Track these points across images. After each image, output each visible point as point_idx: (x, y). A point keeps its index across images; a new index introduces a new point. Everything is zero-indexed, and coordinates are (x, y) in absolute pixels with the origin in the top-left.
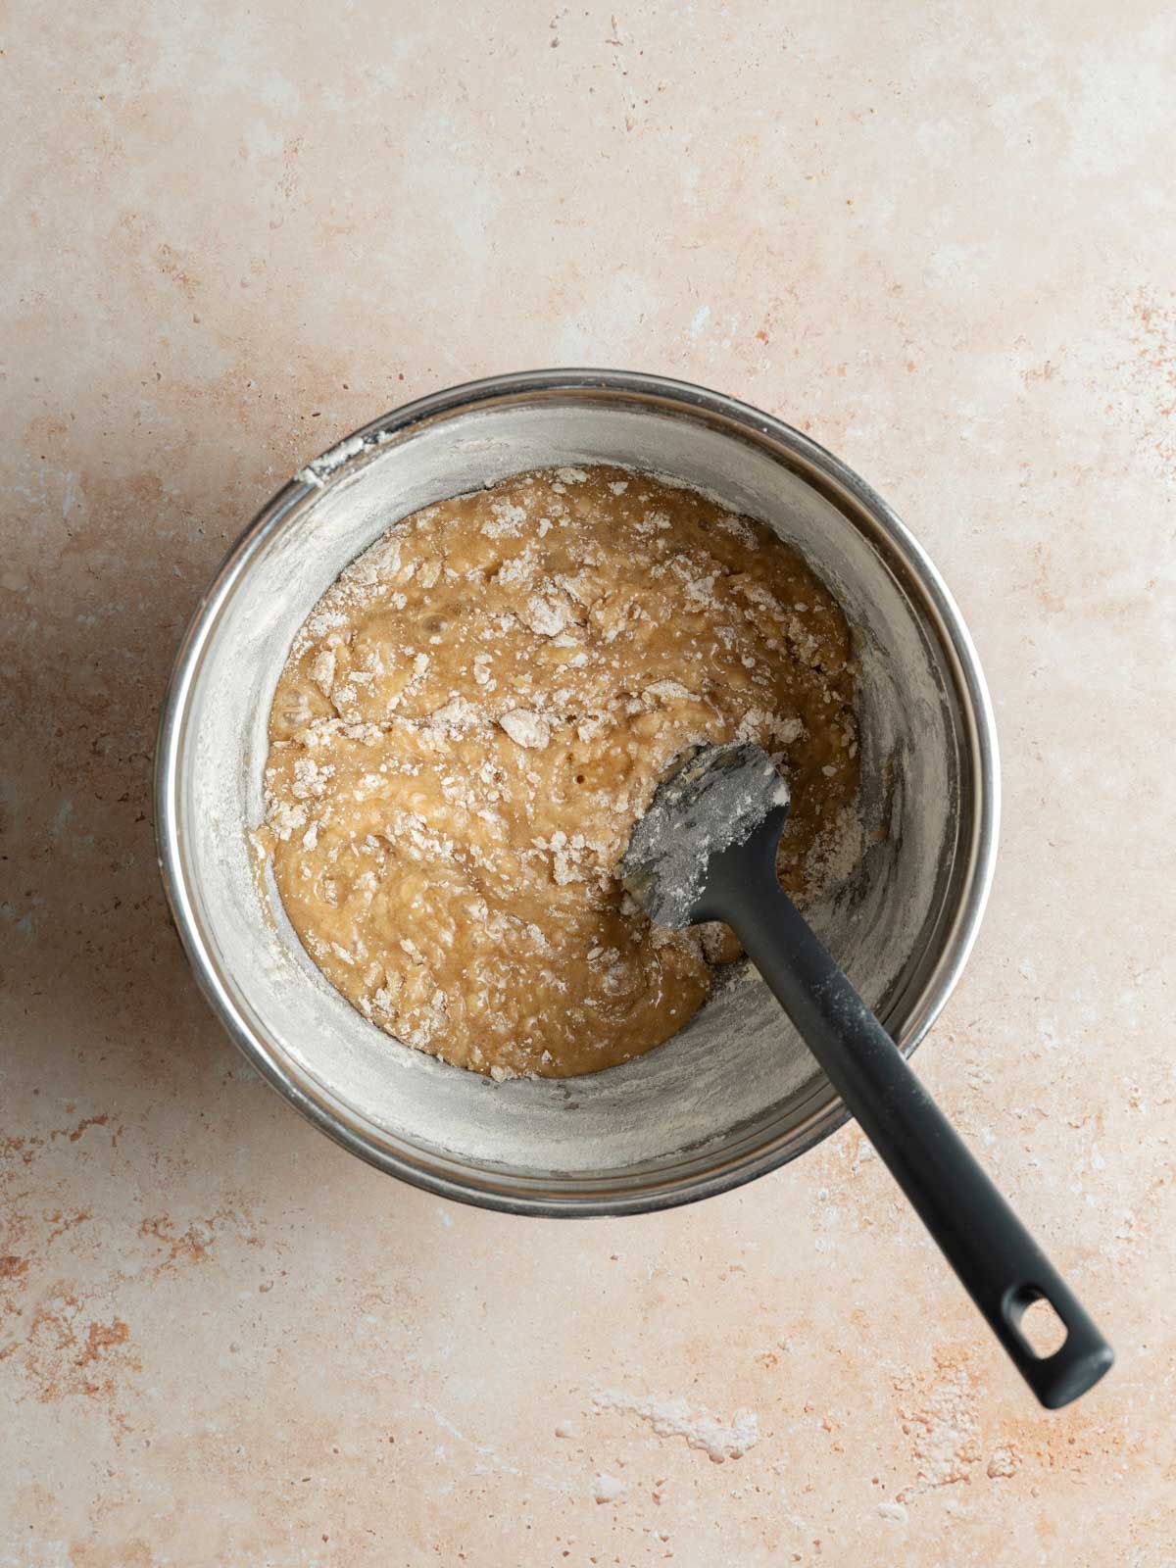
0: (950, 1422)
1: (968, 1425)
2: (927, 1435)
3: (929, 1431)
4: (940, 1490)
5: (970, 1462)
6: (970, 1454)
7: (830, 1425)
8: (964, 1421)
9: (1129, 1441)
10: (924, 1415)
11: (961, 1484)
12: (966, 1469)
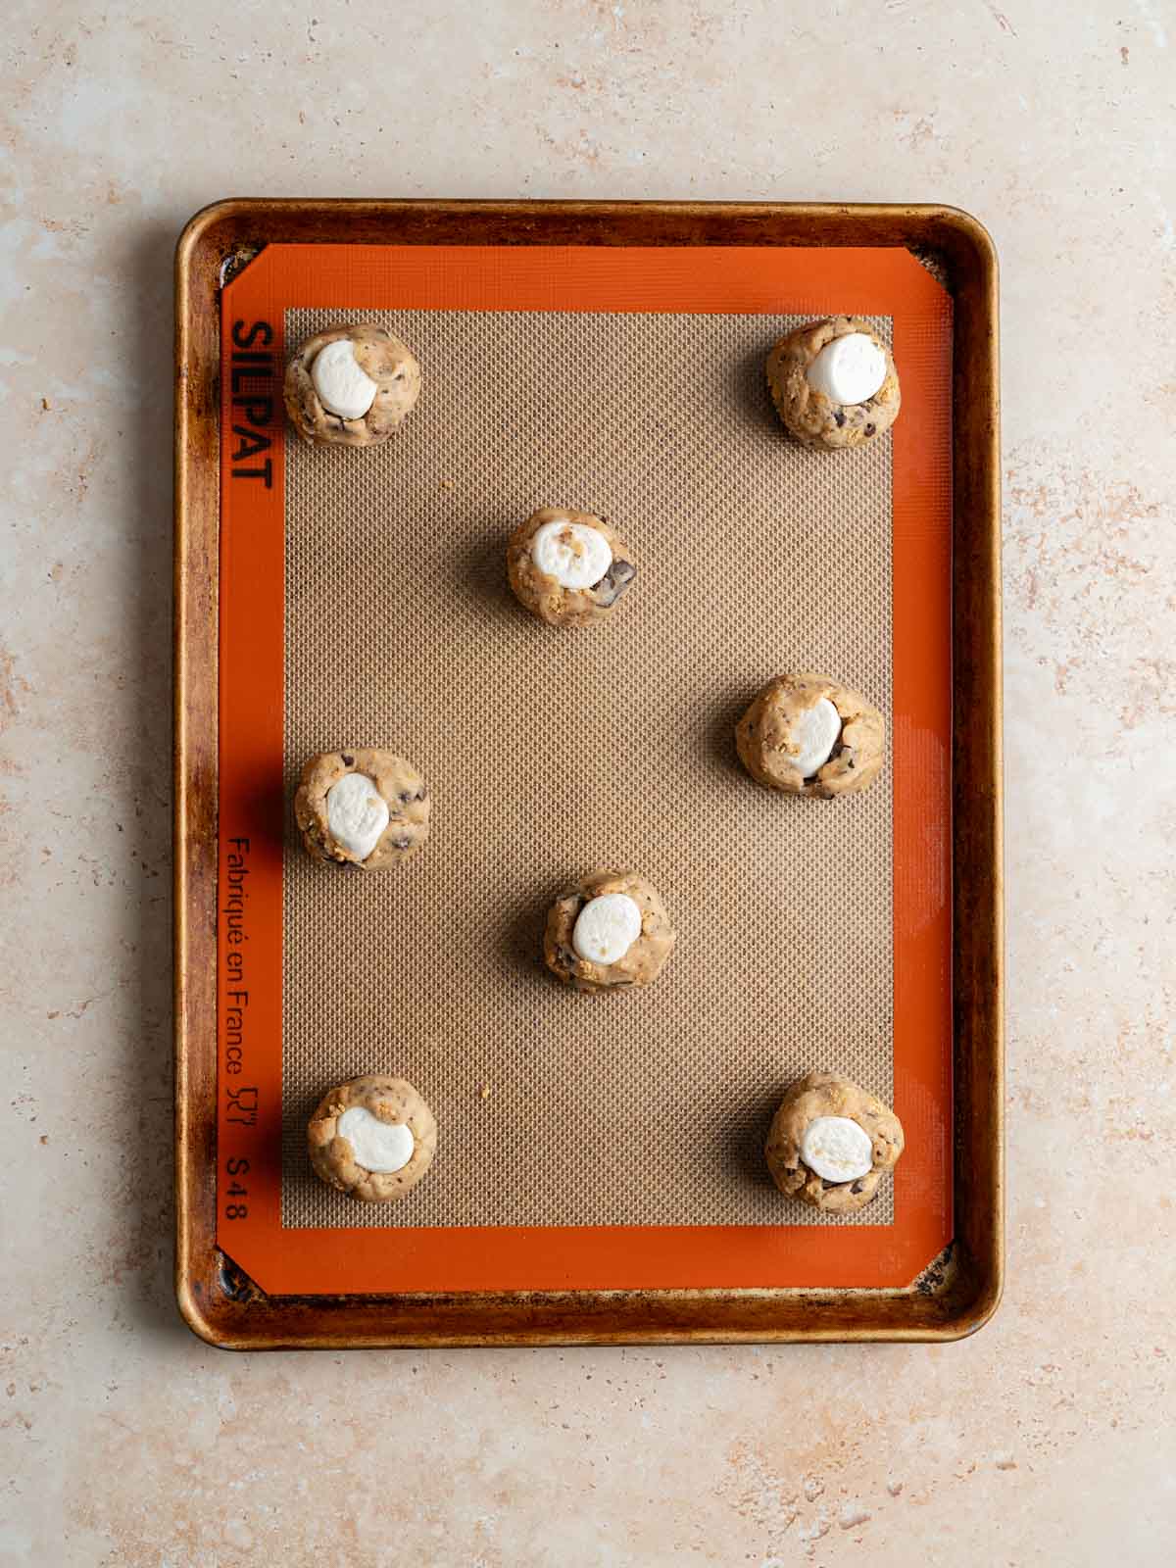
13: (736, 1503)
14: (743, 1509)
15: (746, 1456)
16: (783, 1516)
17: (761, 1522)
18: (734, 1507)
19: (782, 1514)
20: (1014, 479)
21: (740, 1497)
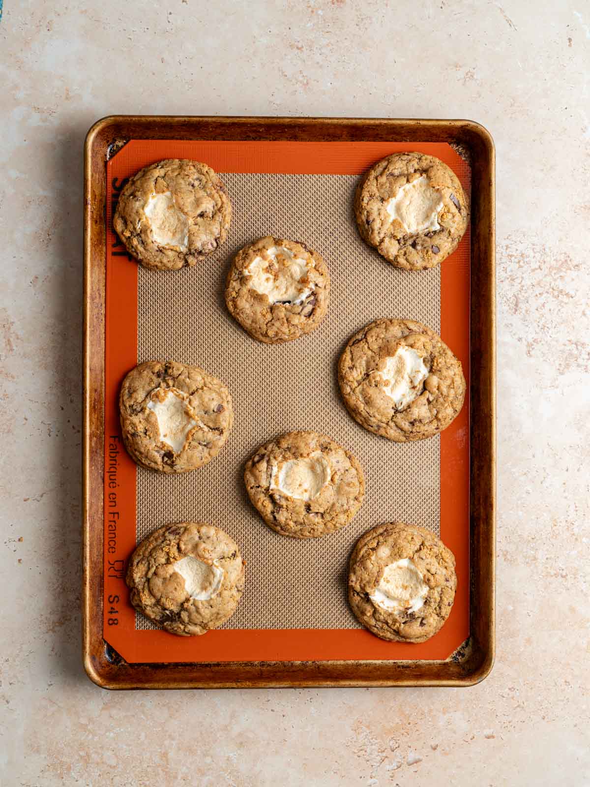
13: (356, 751)
14: (359, 754)
15: (361, 728)
16: (379, 758)
17: (368, 761)
18: (355, 753)
19: (378, 757)
20: (509, 250)
21: (358, 748)
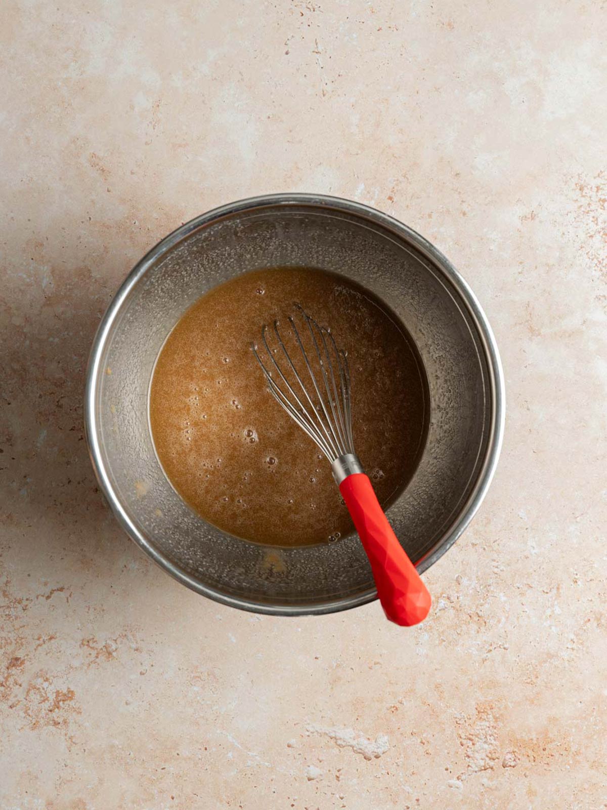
0: (484, 740)
1: (493, 742)
2: (472, 747)
3: (473, 744)
4: (479, 773)
5: (494, 760)
6: (494, 756)
7: (424, 741)
8: (491, 739)
9: (573, 749)
10: (471, 736)
11: (489, 771)
12: (492, 763)
13: (463, 736)
14: (464, 742)
15: (488, 714)
16: (482, 763)
17: (469, 757)
18: (461, 737)
19: (483, 761)
21: (467, 734)
